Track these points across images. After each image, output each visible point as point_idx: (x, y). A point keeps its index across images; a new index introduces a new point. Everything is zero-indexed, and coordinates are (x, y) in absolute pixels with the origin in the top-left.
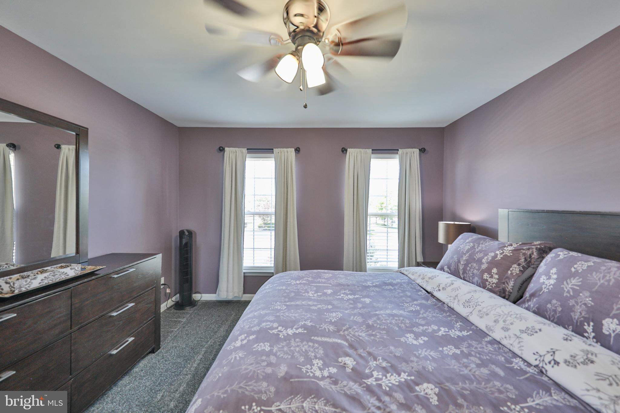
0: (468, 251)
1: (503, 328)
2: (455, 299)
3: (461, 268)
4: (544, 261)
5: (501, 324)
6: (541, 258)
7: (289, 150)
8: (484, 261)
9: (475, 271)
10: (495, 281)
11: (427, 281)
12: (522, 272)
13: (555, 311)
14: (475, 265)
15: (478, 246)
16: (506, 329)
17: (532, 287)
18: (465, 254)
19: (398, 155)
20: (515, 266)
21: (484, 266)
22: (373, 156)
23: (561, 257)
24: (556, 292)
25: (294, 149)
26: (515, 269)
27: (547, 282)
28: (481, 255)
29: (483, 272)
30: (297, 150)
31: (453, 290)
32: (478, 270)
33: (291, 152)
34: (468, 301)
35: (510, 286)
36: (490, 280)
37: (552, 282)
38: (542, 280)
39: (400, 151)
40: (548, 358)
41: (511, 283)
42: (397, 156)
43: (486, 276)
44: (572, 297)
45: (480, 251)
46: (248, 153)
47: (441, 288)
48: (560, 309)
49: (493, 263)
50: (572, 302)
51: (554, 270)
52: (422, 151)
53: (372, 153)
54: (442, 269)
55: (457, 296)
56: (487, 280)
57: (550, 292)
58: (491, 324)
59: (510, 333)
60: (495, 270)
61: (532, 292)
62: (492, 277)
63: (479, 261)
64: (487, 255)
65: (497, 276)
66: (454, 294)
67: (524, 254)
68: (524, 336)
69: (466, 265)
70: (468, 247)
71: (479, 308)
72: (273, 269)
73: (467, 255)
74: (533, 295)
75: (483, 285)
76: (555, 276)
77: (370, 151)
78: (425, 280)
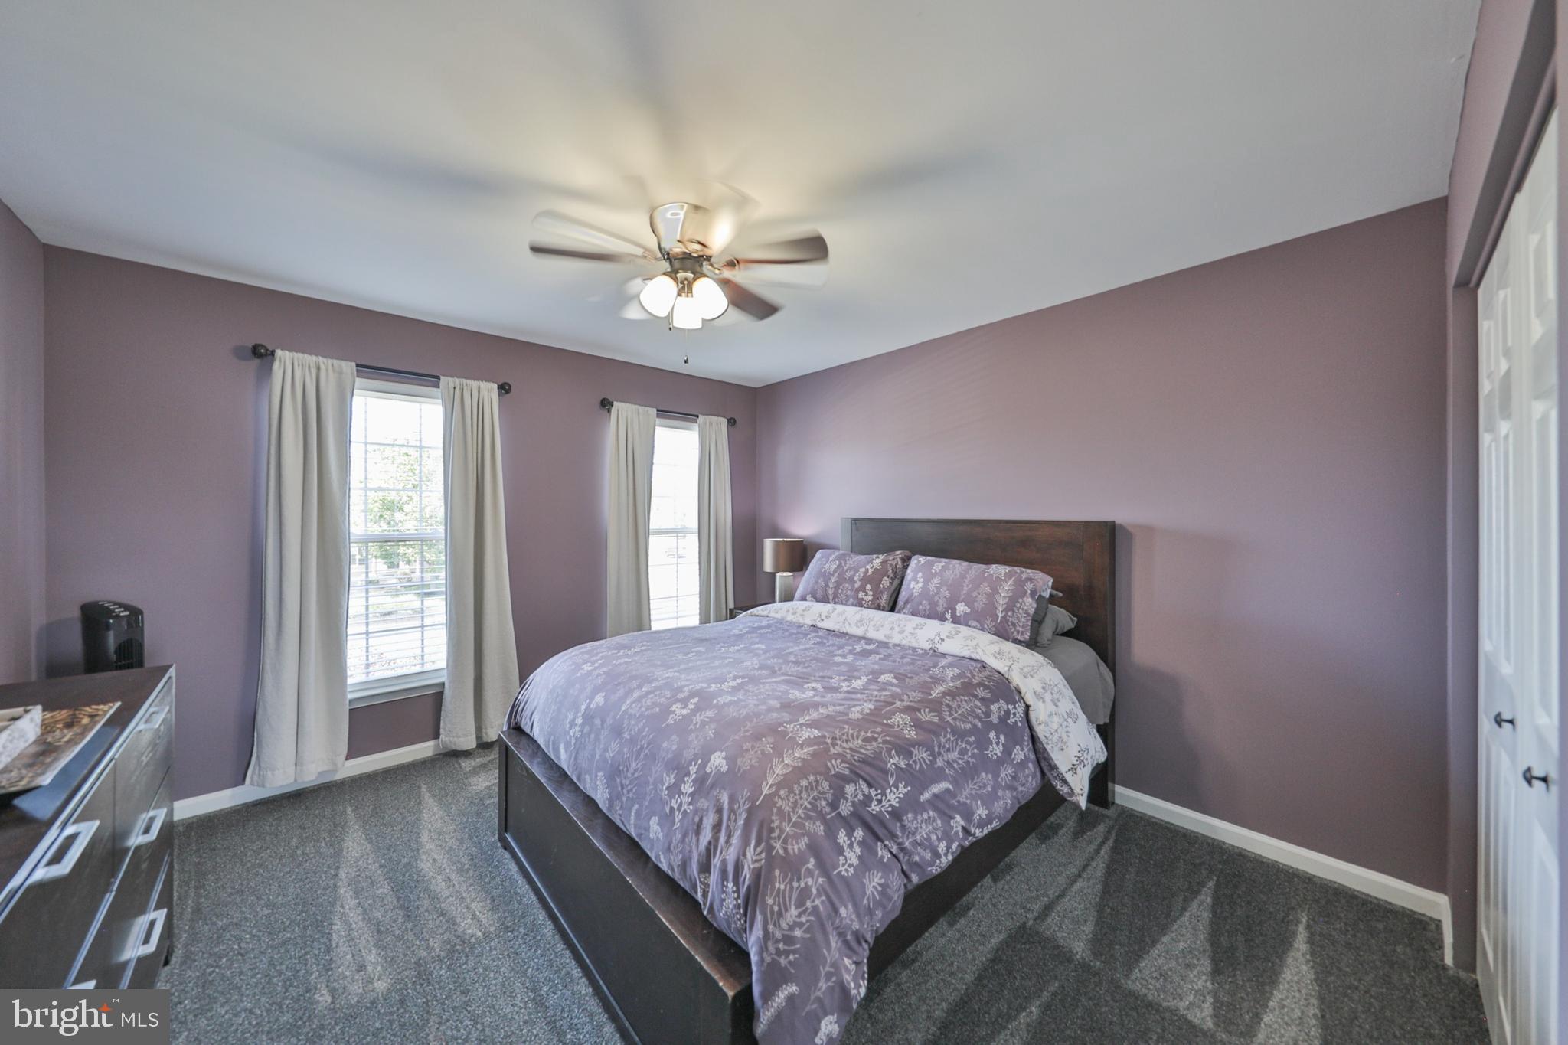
0: (835, 571)
1: (899, 632)
2: (844, 623)
3: (831, 592)
4: (910, 568)
5: (897, 629)
6: (905, 567)
7: (484, 385)
8: (856, 578)
9: (849, 592)
10: (870, 598)
11: (802, 615)
12: (891, 583)
13: (925, 610)
14: (847, 585)
15: (846, 564)
16: (901, 632)
17: (903, 595)
18: (833, 575)
19: (697, 425)
20: (885, 578)
21: (858, 585)
22: (658, 421)
23: (922, 562)
24: (925, 593)
25: (496, 386)
26: (886, 581)
27: (916, 587)
28: (851, 573)
29: (857, 591)
30: (504, 389)
31: (839, 614)
32: (852, 590)
33: (489, 391)
34: (860, 620)
35: (884, 599)
36: (865, 598)
37: (920, 585)
38: (912, 586)
39: (701, 419)
40: (937, 639)
41: (885, 597)
42: (696, 427)
43: (861, 595)
44: (936, 594)
45: (850, 569)
46: (358, 376)
47: (823, 617)
48: (928, 607)
49: (866, 579)
50: (936, 598)
51: (920, 575)
52: (732, 422)
53: (658, 416)
54: (804, 599)
55: (845, 619)
56: (862, 599)
57: (920, 594)
58: (888, 632)
59: (906, 633)
60: (868, 587)
61: (905, 599)
62: (867, 594)
63: (851, 580)
64: (858, 571)
65: (871, 593)
66: (841, 619)
67: (891, 565)
68: (917, 631)
69: (836, 588)
70: (833, 567)
71: (872, 623)
72: (445, 672)
73: (836, 575)
74: (906, 602)
75: (859, 604)
76: (922, 580)
77: (653, 411)
78: (798, 615)
